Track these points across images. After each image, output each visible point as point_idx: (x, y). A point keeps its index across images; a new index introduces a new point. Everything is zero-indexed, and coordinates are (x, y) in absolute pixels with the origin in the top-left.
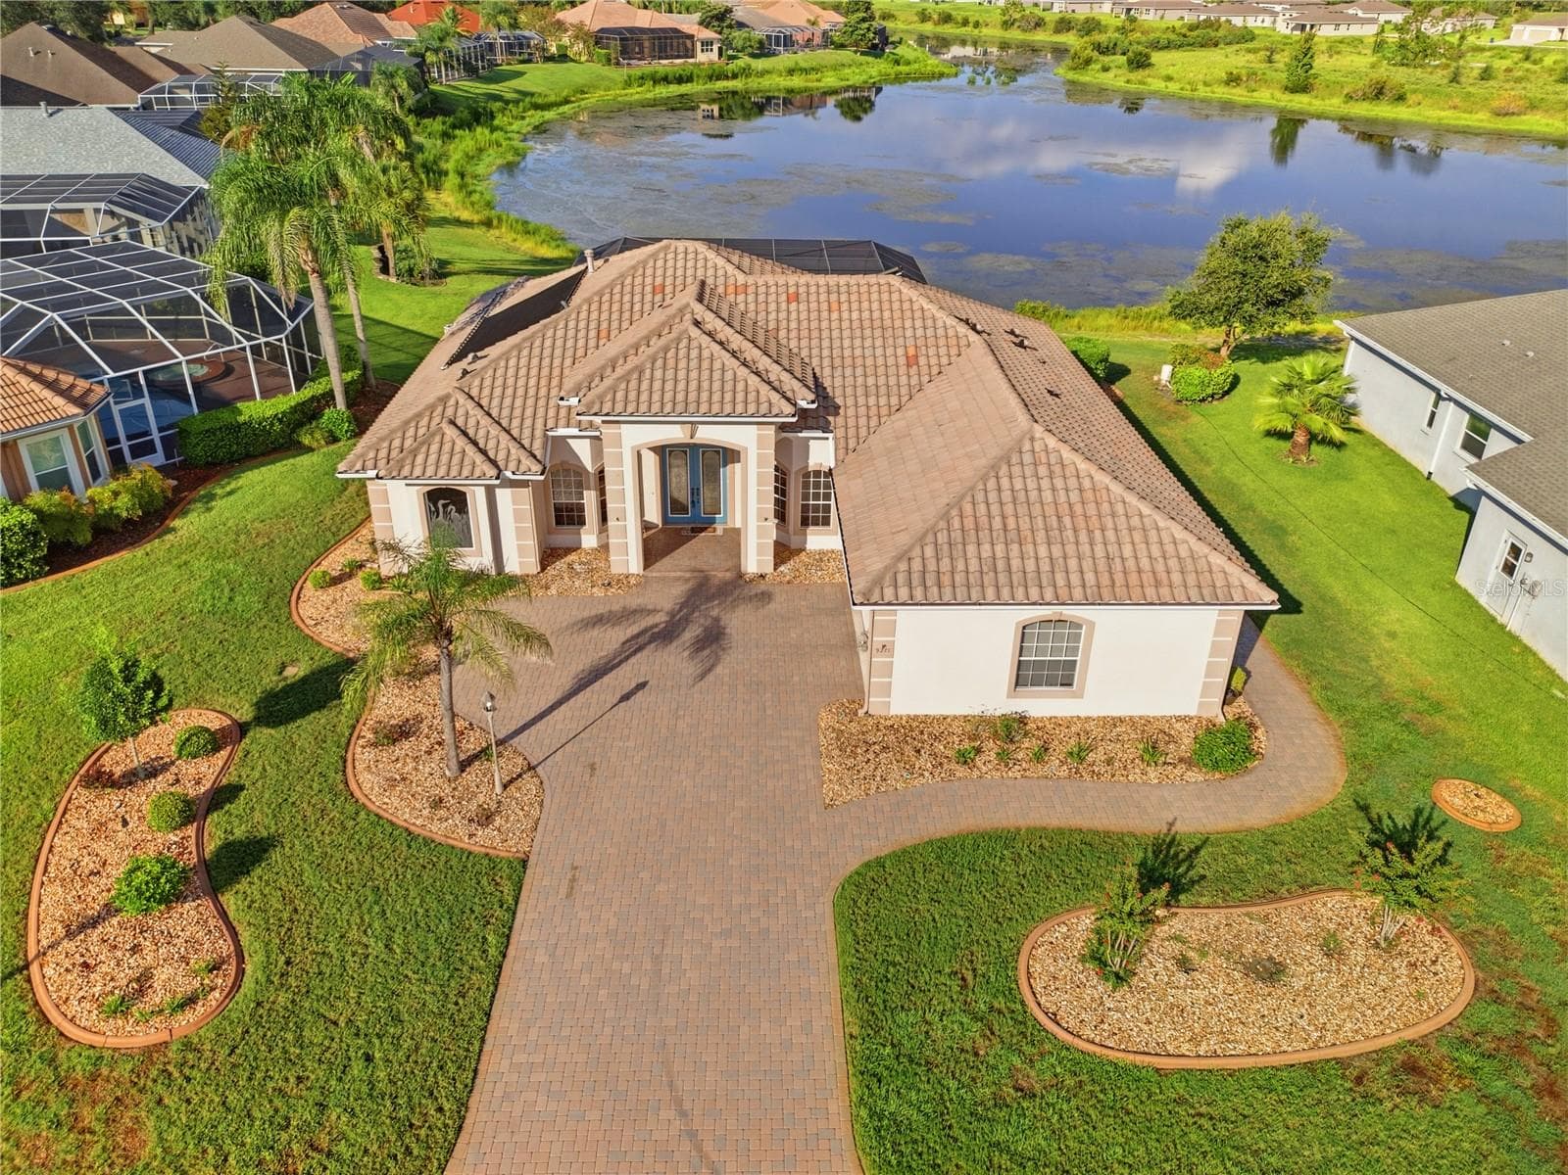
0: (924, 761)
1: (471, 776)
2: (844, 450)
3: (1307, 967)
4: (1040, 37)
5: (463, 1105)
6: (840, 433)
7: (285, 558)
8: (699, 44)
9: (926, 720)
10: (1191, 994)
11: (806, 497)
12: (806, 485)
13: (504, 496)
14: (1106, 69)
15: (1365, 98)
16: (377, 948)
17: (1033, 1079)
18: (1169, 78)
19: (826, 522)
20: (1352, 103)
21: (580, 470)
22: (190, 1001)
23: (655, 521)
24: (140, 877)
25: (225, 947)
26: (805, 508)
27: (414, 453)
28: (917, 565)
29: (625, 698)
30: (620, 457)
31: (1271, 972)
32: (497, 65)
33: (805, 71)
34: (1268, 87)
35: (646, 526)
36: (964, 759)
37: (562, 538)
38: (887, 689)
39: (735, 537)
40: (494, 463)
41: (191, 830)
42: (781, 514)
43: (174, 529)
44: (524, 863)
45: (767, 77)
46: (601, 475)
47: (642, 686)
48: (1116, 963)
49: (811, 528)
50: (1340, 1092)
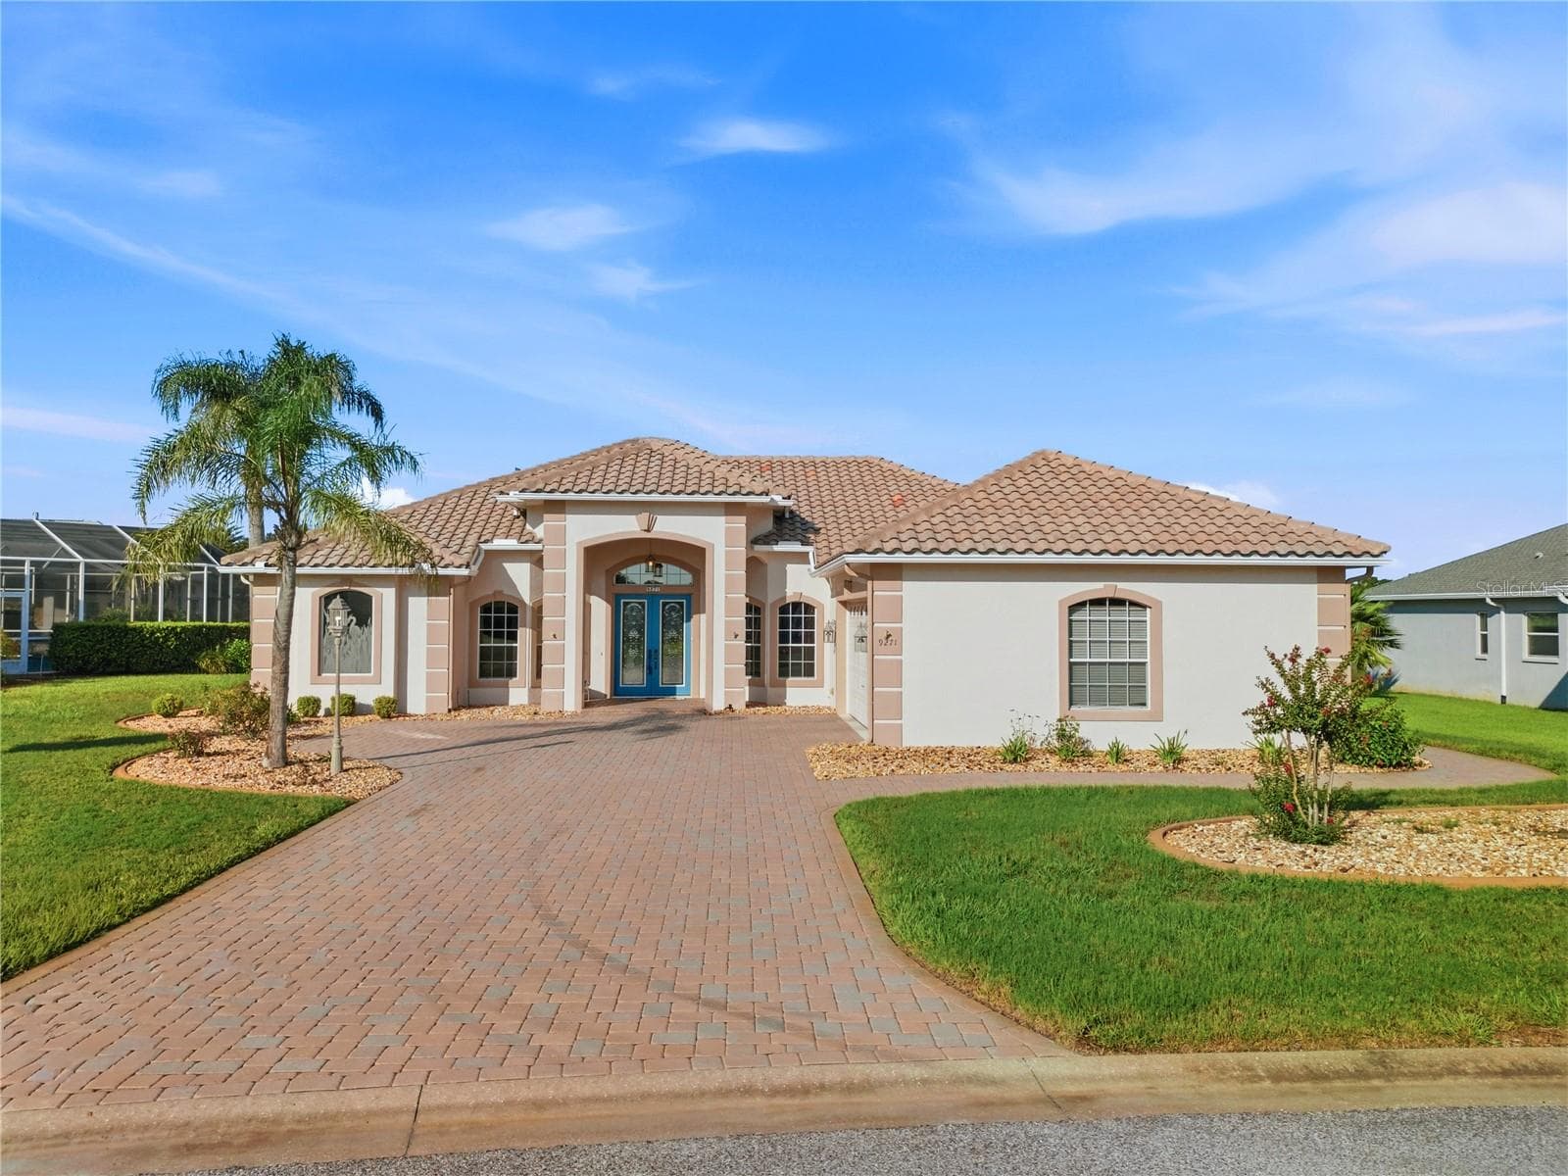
11: (784, 638)
12: (784, 623)
13: (418, 606)
19: (809, 672)
21: (515, 602)
23: (603, 692)
26: (783, 653)
42: (754, 668)
49: (790, 679)
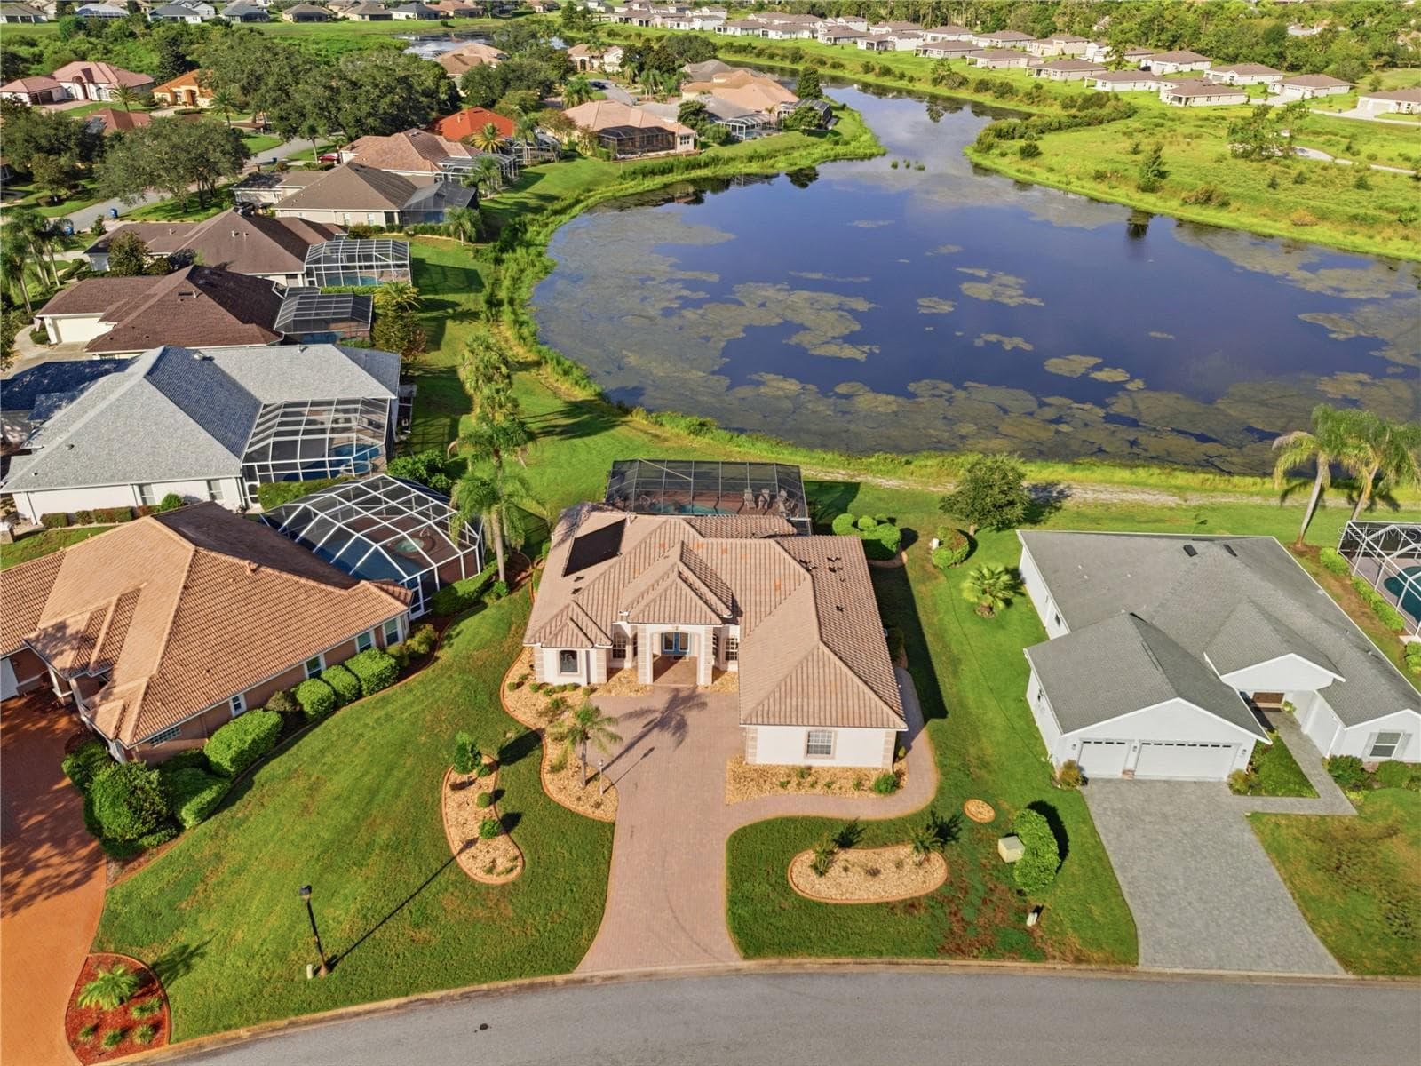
0: (767, 786)
1: (590, 787)
2: (744, 634)
3: (888, 871)
4: (963, 94)
5: (603, 906)
6: (742, 625)
7: (493, 673)
8: (678, 140)
9: (770, 767)
10: (846, 879)
11: (727, 648)
12: (727, 643)
13: (593, 652)
14: (1003, 155)
15: (1197, 202)
16: (567, 855)
17: (785, 905)
18: (1051, 170)
19: (736, 659)
20: (1187, 206)
21: (625, 636)
22: (511, 870)
23: (659, 654)
24: (487, 827)
25: (517, 853)
27: (556, 635)
28: (766, 708)
29: (645, 755)
30: (644, 637)
31: (874, 873)
32: (525, 167)
33: (762, 158)
34: (1126, 185)
35: (654, 656)
36: (783, 785)
37: (616, 664)
38: (754, 754)
39: (694, 661)
40: (590, 640)
41: (492, 807)
43: (437, 658)
44: (614, 824)
45: (732, 163)
46: (635, 637)
47: (652, 750)
48: (822, 868)
49: (729, 662)
50: (883, 912)
